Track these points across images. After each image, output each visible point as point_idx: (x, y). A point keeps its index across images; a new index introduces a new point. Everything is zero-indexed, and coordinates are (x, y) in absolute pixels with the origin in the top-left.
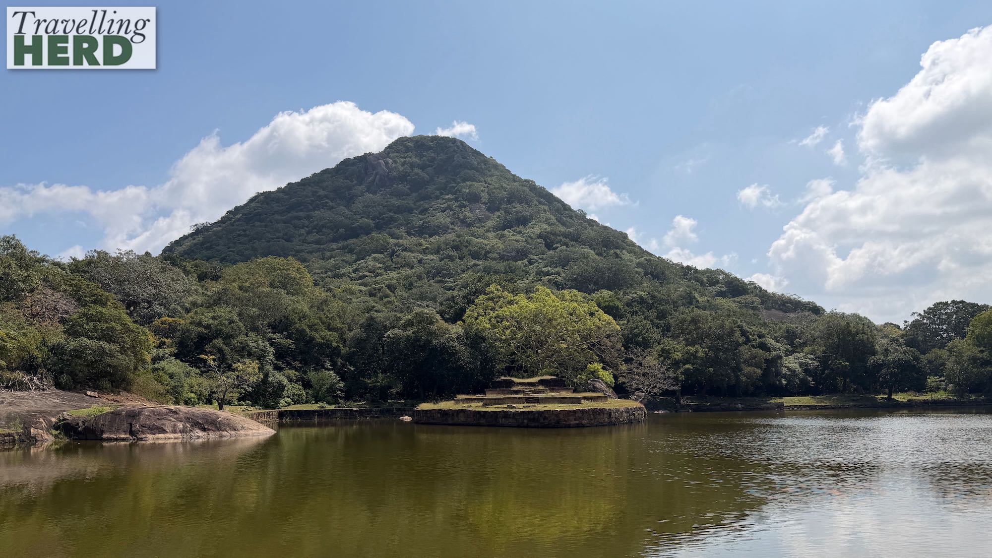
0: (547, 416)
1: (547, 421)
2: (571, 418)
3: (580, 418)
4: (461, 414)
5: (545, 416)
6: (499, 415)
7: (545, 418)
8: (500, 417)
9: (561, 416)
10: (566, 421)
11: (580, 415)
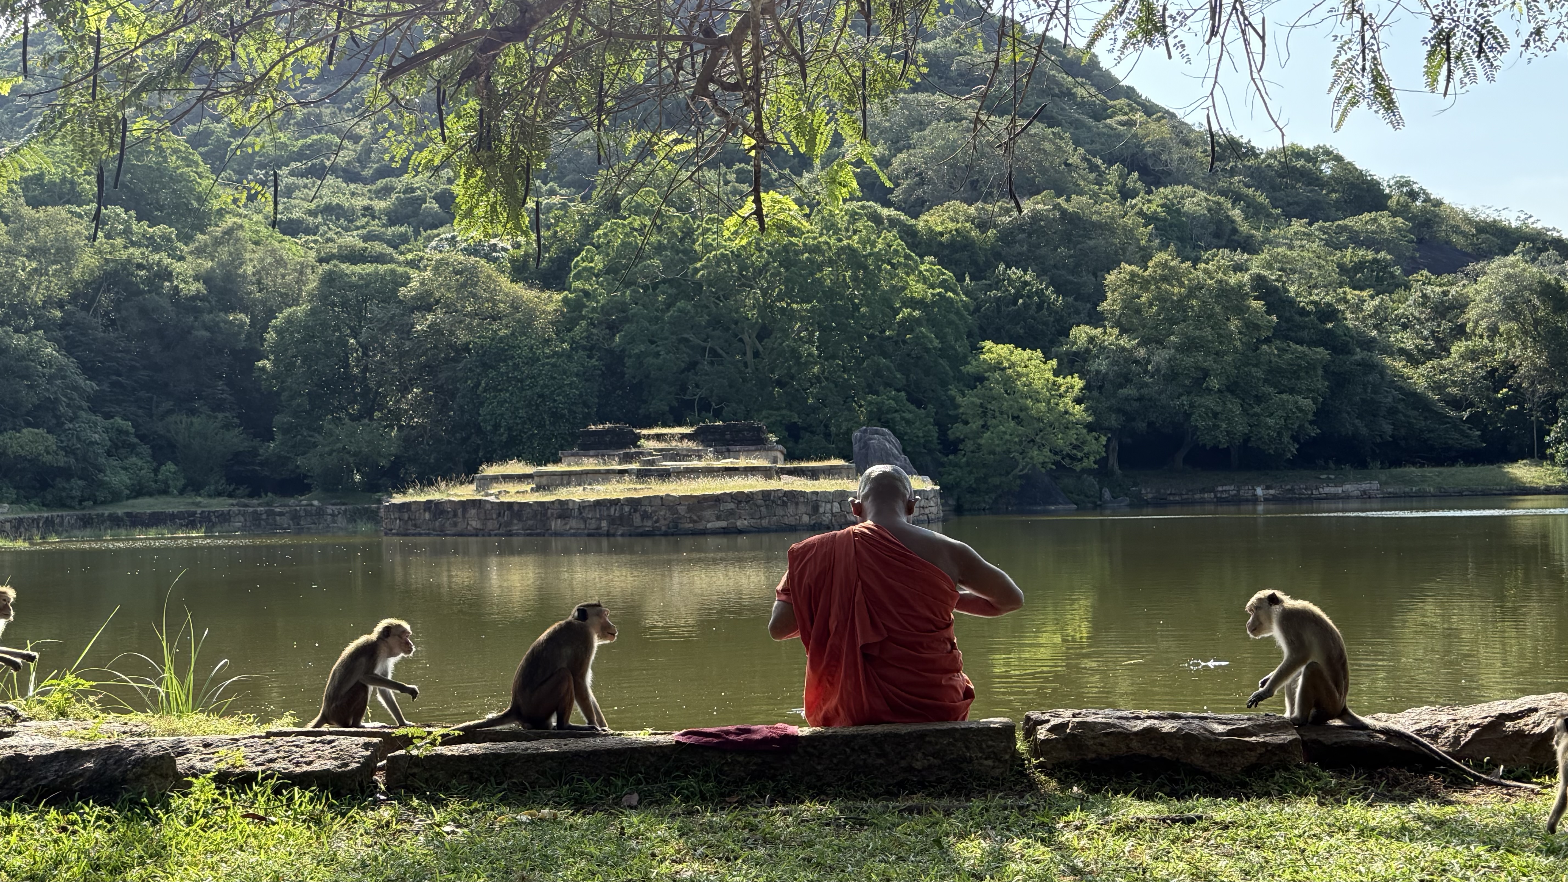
0: (649, 509)
1: (649, 523)
2: (708, 513)
3: (731, 513)
4: (473, 512)
5: (645, 511)
6: (549, 511)
7: (645, 516)
8: (552, 514)
9: (682, 509)
10: (695, 522)
11: (732, 506)
